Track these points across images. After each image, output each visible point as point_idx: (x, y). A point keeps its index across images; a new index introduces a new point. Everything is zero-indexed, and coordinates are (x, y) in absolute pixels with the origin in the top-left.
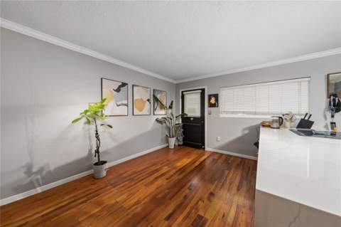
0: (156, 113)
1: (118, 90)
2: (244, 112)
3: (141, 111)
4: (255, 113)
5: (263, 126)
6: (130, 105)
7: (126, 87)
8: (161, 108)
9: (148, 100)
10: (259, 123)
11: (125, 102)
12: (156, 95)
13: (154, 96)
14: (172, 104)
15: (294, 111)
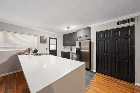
2: (5, 48)
4: (14, 48)
5: (19, 54)
10: (17, 53)
15: (32, 47)
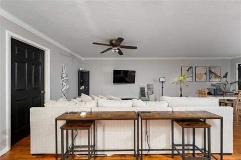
0: (210, 80)
1: (188, 71)
3: (200, 79)
6: (194, 77)
7: (191, 69)
8: (215, 78)
9: (205, 73)
11: (191, 75)
12: (211, 70)
13: (209, 71)
14: (226, 74)
